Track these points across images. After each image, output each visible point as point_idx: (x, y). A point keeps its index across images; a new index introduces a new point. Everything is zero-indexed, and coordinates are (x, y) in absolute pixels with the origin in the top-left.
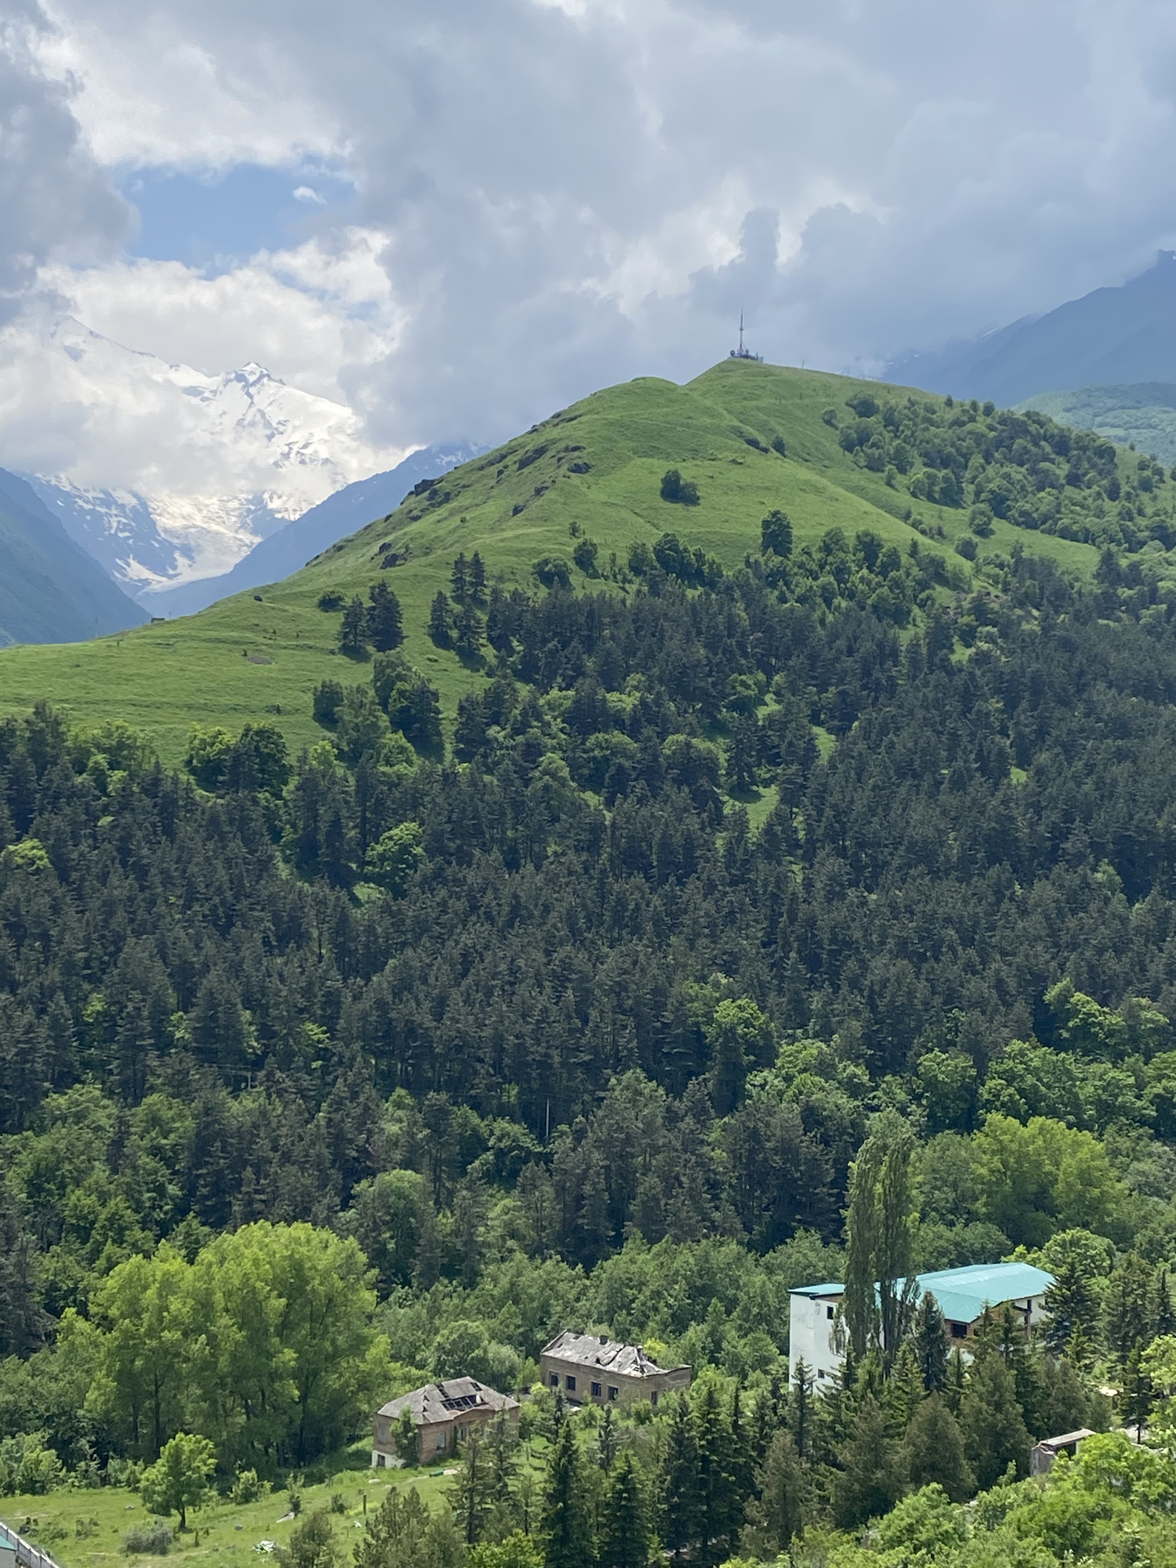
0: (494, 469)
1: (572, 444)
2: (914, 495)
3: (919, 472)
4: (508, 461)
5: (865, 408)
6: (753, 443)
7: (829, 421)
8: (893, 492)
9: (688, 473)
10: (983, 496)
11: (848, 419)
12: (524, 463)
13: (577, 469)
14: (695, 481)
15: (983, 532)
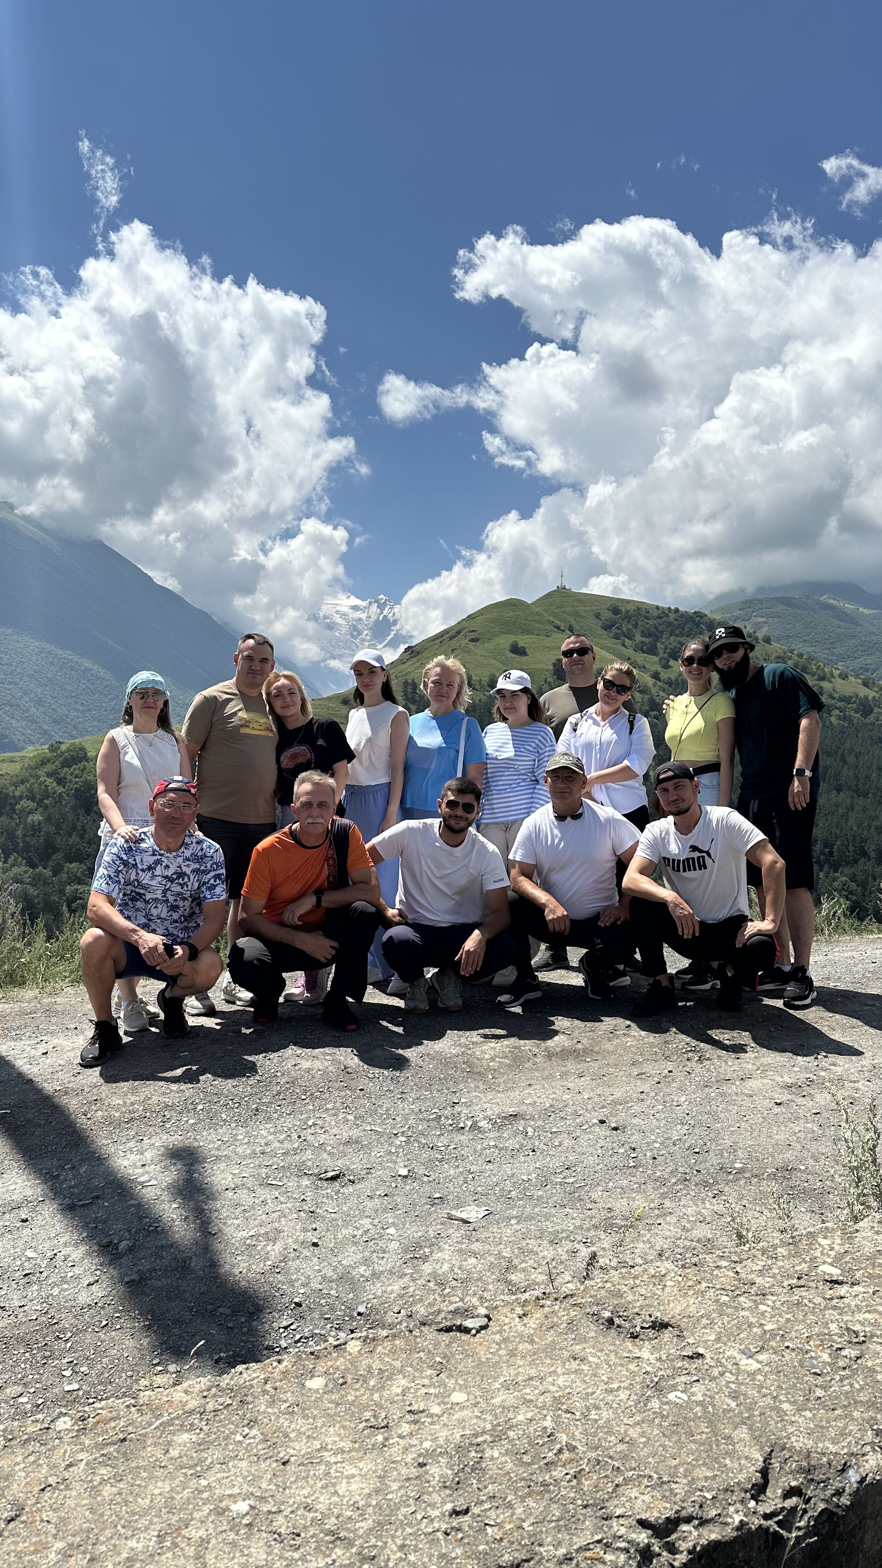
0: (438, 641)
1: (472, 629)
2: (635, 650)
3: (638, 638)
4: (444, 637)
5: (615, 610)
6: (558, 628)
7: (597, 616)
8: (624, 649)
9: (522, 641)
10: (667, 651)
11: (607, 615)
12: (451, 638)
13: (473, 640)
14: (526, 646)
15: (666, 667)
